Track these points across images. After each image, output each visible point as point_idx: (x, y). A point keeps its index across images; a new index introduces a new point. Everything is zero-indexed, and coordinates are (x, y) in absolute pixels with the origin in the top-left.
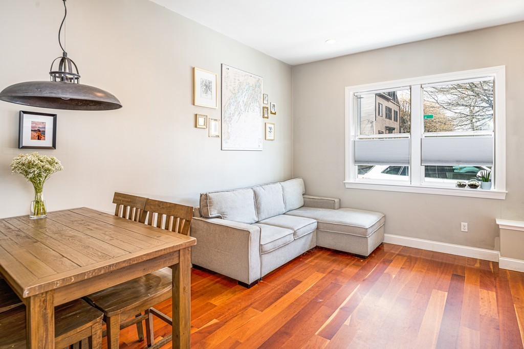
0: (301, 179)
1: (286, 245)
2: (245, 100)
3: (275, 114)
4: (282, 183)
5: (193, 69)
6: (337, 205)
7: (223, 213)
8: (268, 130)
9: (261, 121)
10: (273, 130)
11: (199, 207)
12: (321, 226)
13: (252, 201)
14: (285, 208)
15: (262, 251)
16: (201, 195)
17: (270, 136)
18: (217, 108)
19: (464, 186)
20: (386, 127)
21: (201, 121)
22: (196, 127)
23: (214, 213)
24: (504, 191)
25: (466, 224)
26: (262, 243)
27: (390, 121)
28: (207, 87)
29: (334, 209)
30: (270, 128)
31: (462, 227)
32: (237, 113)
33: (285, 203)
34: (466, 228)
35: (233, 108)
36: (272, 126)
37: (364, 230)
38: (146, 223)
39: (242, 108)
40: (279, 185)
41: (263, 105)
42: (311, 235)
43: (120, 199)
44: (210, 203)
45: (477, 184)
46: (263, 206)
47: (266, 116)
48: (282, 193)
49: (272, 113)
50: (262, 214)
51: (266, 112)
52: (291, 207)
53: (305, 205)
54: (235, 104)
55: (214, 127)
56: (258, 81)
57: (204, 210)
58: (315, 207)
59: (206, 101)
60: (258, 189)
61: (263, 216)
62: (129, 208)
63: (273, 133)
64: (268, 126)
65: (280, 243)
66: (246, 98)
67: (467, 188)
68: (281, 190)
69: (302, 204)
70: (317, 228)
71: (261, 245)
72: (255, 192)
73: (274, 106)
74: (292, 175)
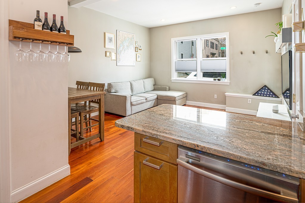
0: (153, 79)
1: (142, 103)
2: (127, 44)
3: (141, 50)
4: (144, 80)
5: (105, 33)
6: (167, 89)
7: (117, 91)
8: (138, 57)
9: (134, 53)
10: (140, 57)
11: (107, 88)
12: (159, 97)
13: (130, 87)
14: (145, 90)
15: (132, 105)
16: (108, 84)
17: (138, 60)
18: (115, 48)
19: (216, 80)
20: (211, 53)
21: (108, 54)
22: (106, 56)
23: (113, 91)
24: (229, 82)
25: (216, 95)
26: (131, 101)
27: (213, 49)
28: (111, 40)
29: (166, 91)
30: (139, 56)
31: (215, 96)
32: (123, 50)
33: (144, 88)
34: (216, 97)
35: (121, 48)
36: (140, 55)
37: (174, 98)
38: (89, 89)
39: (126, 48)
40: (142, 81)
41: (135, 46)
42: (155, 100)
43: (78, 83)
44: (112, 87)
45: (220, 79)
46: (134, 89)
47: (137, 51)
48: (143, 84)
49: (139, 49)
50: (134, 92)
51: (136, 49)
52: (147, 90)
53: (154, 90)
54: (123, 46)
55: (114, 57)
56: (133, 36)
57: (109, 89)
58: (158, 90)
59: (110, 46)
60: (132, 82)
61: (134, 93)
62: (82, 86)
63: (140, 58)
64: (138, 55)
65: (139, 102)
66: (128, 43)
67: (217, 81)
68: (143, 82)
69: (153, 89)
70: (157, 98)
71: (131, 102)
72: (131, 83)
73: (141, 46)
74: (149, 76)
